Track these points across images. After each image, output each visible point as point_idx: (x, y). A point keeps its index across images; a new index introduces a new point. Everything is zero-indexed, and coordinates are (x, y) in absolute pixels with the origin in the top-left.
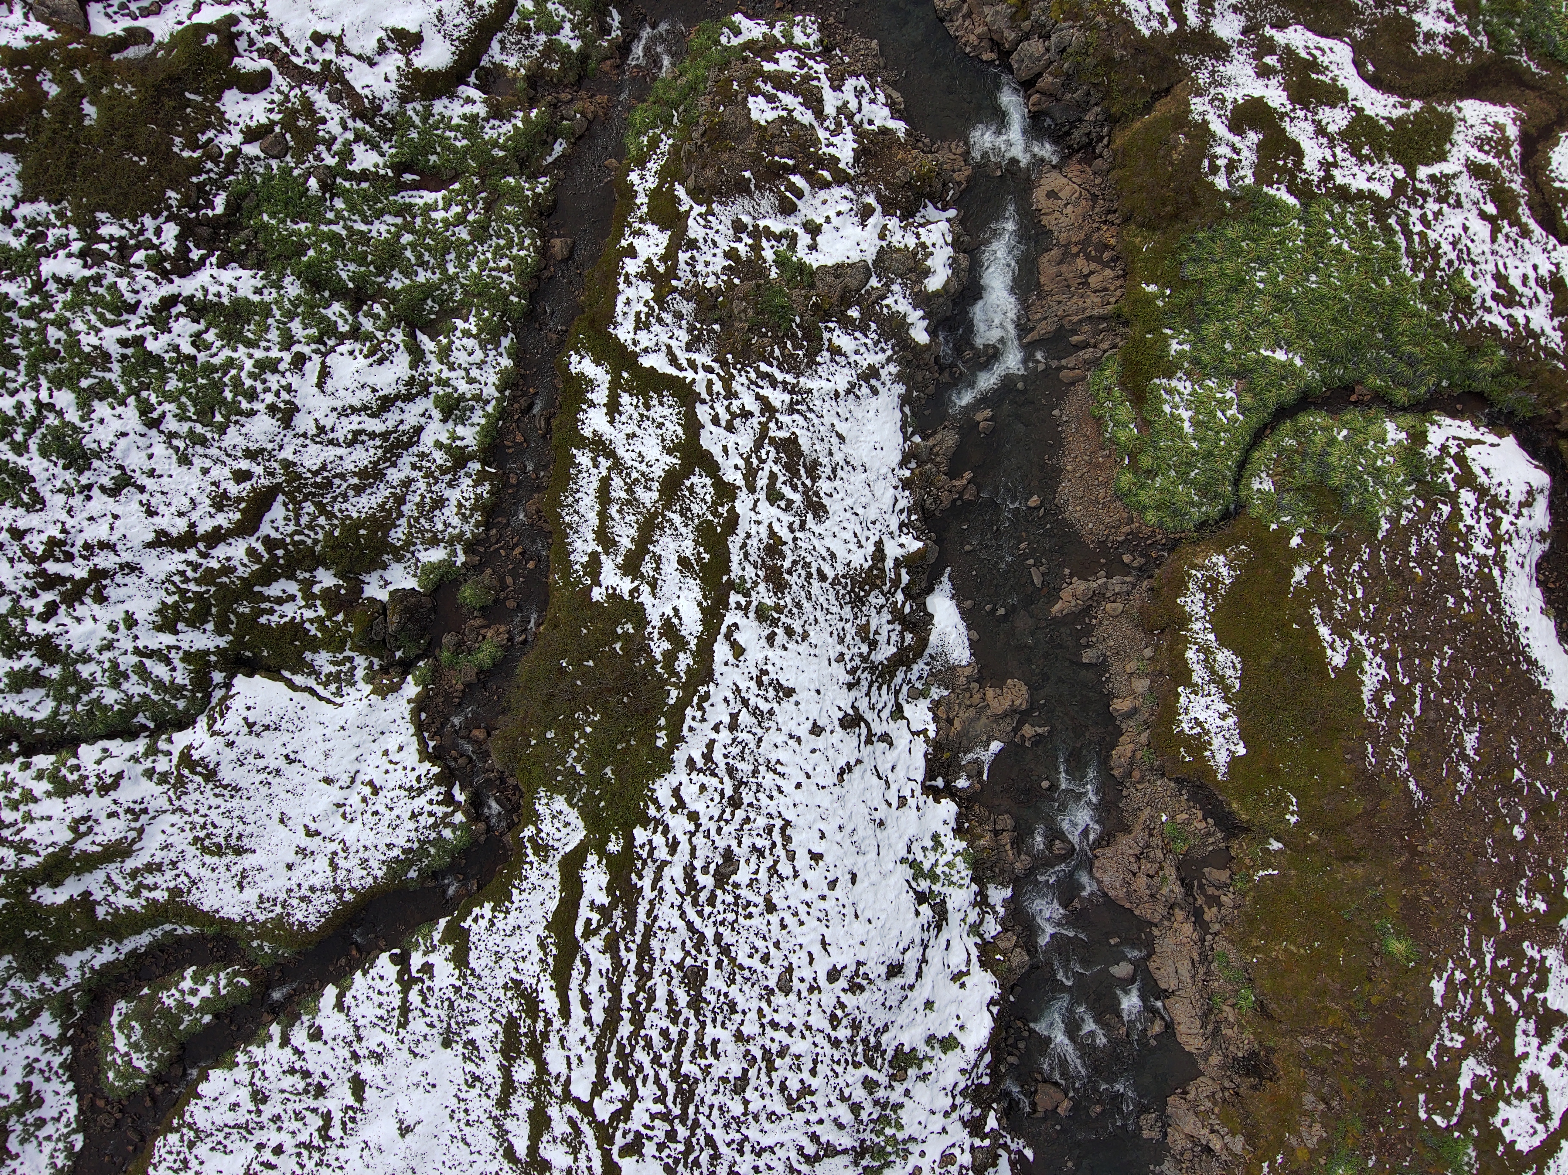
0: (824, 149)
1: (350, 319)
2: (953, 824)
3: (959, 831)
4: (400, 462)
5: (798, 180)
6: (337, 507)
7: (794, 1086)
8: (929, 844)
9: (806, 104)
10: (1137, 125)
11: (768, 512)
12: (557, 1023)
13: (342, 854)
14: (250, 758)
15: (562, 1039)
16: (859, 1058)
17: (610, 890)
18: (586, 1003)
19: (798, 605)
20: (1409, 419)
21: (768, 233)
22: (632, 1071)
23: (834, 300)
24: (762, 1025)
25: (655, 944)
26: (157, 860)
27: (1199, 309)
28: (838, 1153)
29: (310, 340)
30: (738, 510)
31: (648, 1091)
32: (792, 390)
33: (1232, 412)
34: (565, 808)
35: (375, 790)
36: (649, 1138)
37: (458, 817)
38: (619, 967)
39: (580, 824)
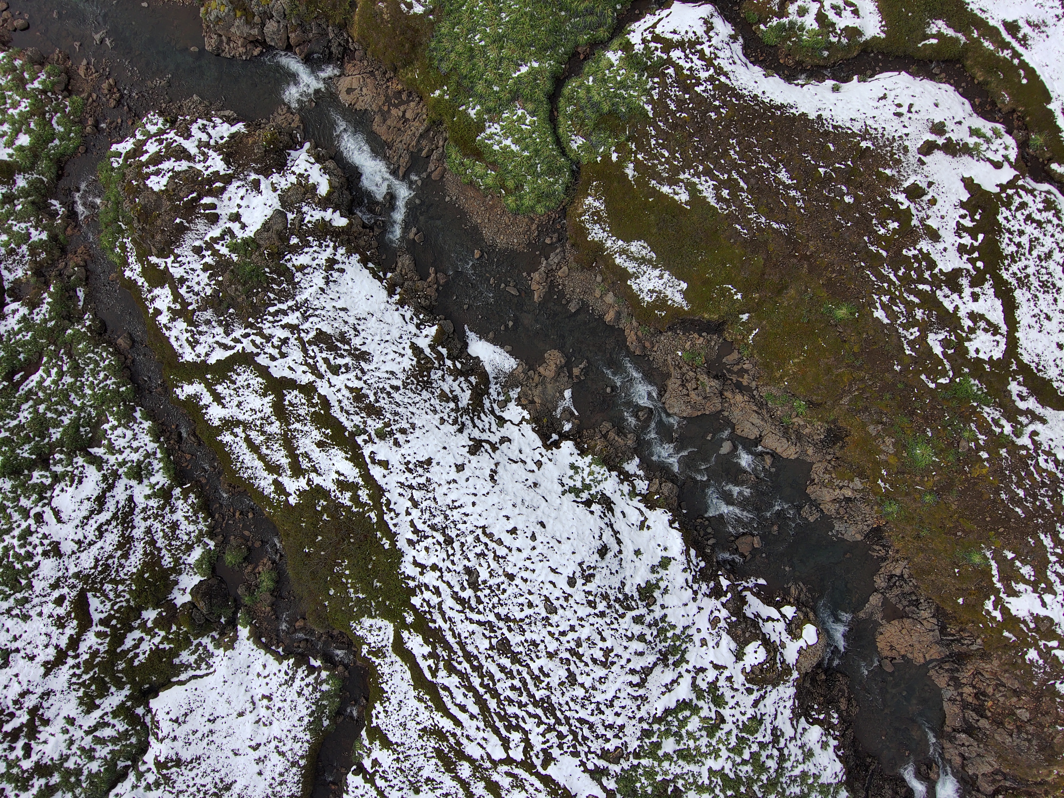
0: (206, 173)
1: (48, 474)
2: (577, 452)
3: (583, 453)
4: (135, 523)
5: (207, 200)
6: (122, 574)
7: (599, 655)
8: (572, 472)
9: (178, 159)
10: (356, 18)
11: (339, 381)
12: (458, 731)
13: (281, 744)
14: (191, 737)
15: (468, 737)
16: (622, 611)
17: (426, 642)
18: (463, 708)
19: (396, 414)
20: (616, 43)
21: (215, 240)
22: (514, 722)
23: (277, 243)
24: (557, 639)
25: (470, 648)
27: (466, 83)
28: (652, 668)
29: (36, 503)
30: (323, 393)
31: (530, 724)
32: (297, 308)
33: (529, 119)
34: (372, 621)
35: (269, 698)
36: (551, 747)
37: (324, 674)
38: (463, 676)
39: (386, 622)
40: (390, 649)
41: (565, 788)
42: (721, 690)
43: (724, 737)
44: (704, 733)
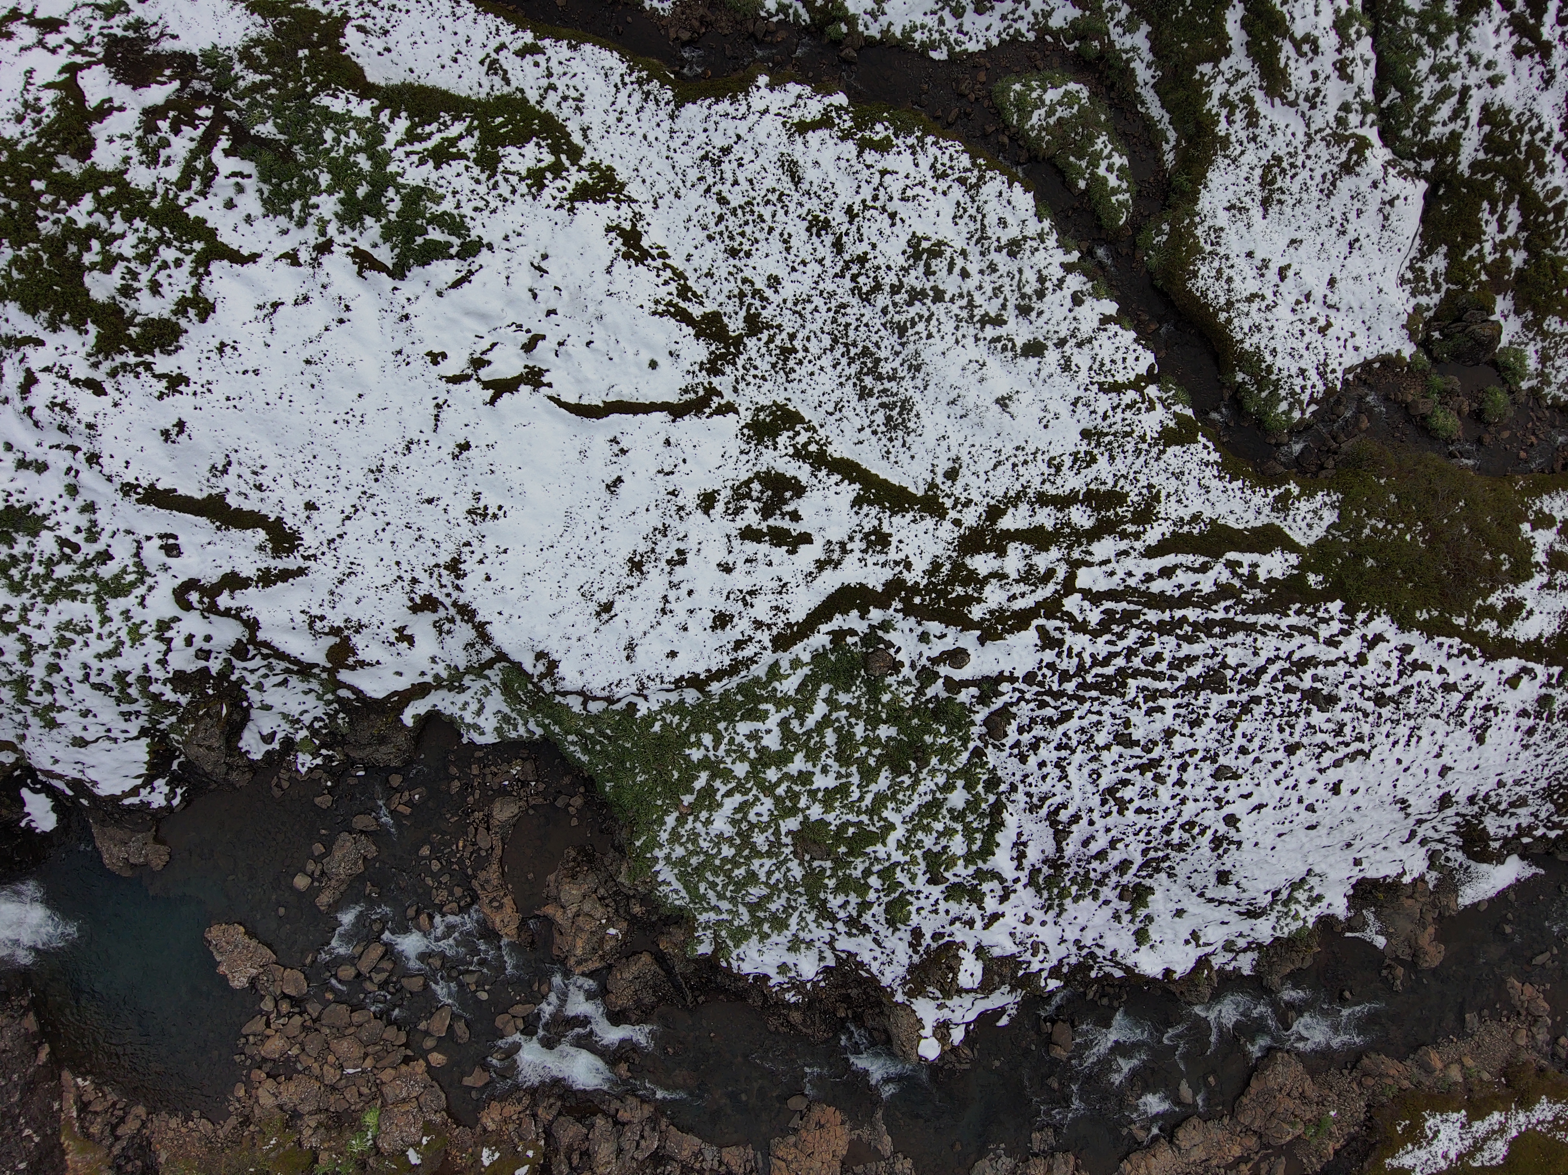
2: (1326, 912)
3: (1321, 919)
7: (1127, 793)
8: (1315, 892)
13: (1263, 305)
14: (1358, 205)
15: (1126, 553)
16: (1152, 854)
17: (1272, 581)
18: (1167, 572)
19: (1553, 737)
22: (1116, 629)
24: (1182, 755)
25: (1240, 636)
26: (1261, 122)
28: (1058, 843)
31: (1101, 647)
34: (1325, 523)
35: (1323, 331)
36: (1059, 655)
37: (1296, 415)
38: (1207, 602)
39: (1311, 541)
40: (1277, 522)
41: (1001, 637)
42: (966, 904)
43: (914, 869)
44: (937, 849)
